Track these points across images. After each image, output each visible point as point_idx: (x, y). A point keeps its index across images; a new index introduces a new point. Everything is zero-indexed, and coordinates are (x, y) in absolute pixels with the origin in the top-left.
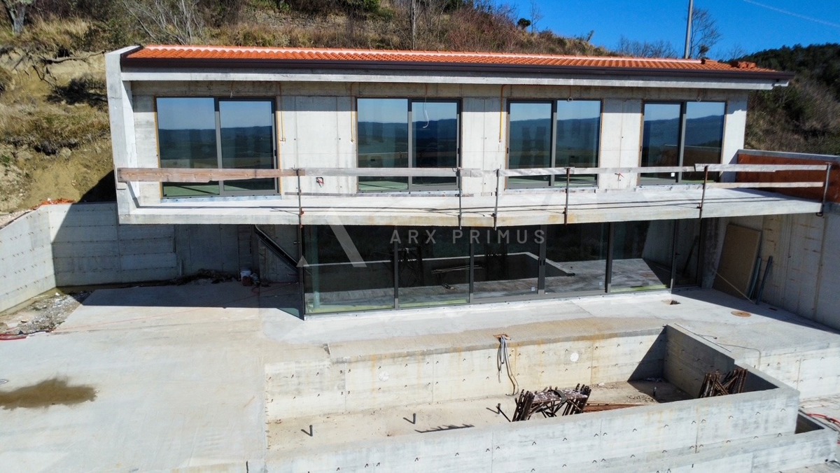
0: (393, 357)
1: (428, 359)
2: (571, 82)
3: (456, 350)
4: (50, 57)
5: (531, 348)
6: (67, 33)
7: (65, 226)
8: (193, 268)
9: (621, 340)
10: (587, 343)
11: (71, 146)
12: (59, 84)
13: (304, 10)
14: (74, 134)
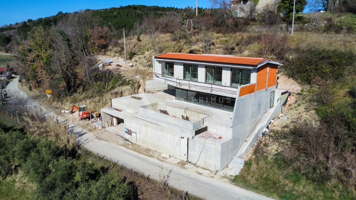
0: (172, 106)
2: (209, 64)
3: (179, 108)
5: (189, 111)
9: (203, 115)
10: (198, 113)
12: (191, 50)
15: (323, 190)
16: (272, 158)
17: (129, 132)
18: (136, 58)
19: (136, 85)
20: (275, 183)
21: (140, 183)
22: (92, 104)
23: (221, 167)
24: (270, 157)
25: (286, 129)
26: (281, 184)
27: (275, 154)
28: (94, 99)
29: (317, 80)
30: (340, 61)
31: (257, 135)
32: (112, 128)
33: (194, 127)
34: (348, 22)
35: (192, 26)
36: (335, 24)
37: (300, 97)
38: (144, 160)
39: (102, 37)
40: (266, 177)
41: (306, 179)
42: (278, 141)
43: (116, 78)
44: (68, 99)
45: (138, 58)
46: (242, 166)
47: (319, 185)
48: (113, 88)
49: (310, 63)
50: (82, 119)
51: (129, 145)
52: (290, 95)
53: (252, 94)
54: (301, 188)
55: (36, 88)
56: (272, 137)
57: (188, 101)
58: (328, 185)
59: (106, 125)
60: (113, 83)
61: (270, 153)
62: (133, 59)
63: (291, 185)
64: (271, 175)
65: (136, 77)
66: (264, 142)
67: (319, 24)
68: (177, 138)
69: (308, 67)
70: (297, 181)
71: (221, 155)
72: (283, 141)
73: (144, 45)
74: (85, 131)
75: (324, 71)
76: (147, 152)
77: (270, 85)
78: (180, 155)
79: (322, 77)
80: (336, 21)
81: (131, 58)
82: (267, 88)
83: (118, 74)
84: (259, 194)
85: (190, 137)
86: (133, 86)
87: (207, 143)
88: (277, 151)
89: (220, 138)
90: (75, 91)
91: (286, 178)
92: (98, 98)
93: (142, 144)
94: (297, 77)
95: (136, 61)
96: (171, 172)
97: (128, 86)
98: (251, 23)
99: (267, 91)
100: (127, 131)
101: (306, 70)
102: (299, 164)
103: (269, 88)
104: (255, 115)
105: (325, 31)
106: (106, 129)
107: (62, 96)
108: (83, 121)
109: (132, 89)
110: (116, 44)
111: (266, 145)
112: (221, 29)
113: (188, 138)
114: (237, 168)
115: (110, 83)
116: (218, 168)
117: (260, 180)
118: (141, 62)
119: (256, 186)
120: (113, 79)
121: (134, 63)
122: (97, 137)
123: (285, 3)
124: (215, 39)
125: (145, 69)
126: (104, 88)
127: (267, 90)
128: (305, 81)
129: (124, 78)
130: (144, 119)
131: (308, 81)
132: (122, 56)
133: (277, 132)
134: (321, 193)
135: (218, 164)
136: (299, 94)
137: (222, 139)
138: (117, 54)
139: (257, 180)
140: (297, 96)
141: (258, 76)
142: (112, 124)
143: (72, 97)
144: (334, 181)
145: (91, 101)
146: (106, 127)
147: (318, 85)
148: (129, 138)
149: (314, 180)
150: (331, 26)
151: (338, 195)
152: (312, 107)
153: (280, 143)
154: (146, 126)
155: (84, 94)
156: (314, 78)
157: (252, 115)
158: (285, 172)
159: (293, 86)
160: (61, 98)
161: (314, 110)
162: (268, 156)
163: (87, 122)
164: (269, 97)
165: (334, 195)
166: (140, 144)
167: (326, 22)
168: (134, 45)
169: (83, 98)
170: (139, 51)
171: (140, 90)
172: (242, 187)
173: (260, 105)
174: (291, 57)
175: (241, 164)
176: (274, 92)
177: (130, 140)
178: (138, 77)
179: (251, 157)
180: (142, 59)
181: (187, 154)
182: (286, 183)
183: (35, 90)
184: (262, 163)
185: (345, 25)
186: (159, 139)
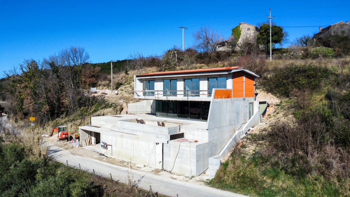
1: (155, 122)
5: (168, 123)
15: (304, 183)
16: (249, 158)
17: (105, 146)
18: (122, 87)
19: (118, 108)
20: (252, 180)
21: (107, 186)
22: (73, 127)
23: (197, 171)
24: (248, 157)
25: (264, 132)
26: (259, 180)
27: (253, 154)
28: (76, 122)
29: (295, 92)
30: (316, 74)
31: (235, 139)
32: (90, 146)
33: (169, 132)
34: (323, 51)
35: (176, 57)
36: (312, 53)
37: (279, 107)
38: (116, 169)
39: (93, 76)
40: (242, 175)
41: (286, 173)
42: (256, 143)
43: (99, 103)
44: (50, 124)
45: (124, 87)
46: (217, 167)
47: (300, 179)
48: (96, 111)
49: (286, 77)
50: (60, 140)
51: (103, 158)
52: (268, 106)
53: (229, 99)
54: (281, 184)
55: (21, 119)
56: (250, 139)
57: (167, 117)
58: (309, 178)
59: (84, 143)
60: (96, 106)
61: (248, 154)
62: (119, 89)
63: (269, 181)
64: (248, 173)
65: (120, 101)
66: (241, 144)
67: (297, 53)
68: (152, 145)
69: (285, 81)
70: (275, 177)
71: (197, 158)
72: (261, 142)
73: (131, 77)
74: (61, 149)
75: (300, 82)
76: (122, 163)
77: (247, 96)
78: (156, 163)
79: (300, 89)
80: (312, 51)
81: (117, 88)
82: (244, 97)
83: (102, 99)
84: (236, 193)
85: (165, 142)
86: (115, 108)
87: (181, 146)
88: (254, 151)
89: (196, 141)
90: (58, 116)
91: (264, 173)
92: (80, 121)
93: (117, 157)
94: (275, 92)
95: (122, 90)
96: (143, 177)
97: (110, 108)
98: (233, 54)
99: (245, 101)
100: (103, 145)
101: (284, 84)
102: (276, 159)
103: (247, 99)
104: (233, 122)
105: (302, 59)
106: (83, 148)
107: (44, 121)
108: (62, 142)
109: (114, 111)
110: (105, 79)
111: (243, 146)
112: (204, 60)
113: (163, 144)
114: (213, 170)
115: (93, 107)
116: (194, 174)
117: (237, 178)
118: (127, 90)
119: (233, 185)
120: (97, 103)
121: (120, 92)
122: (72, 153)
123: (263, 35)
124: (198, 68)
125: (130, 96)
126: (87, 111)
127: (244, 99)
128: (284, 94)
129: (108, 102)
130: (121, 131)
131: (287, 94)
132: (109, 88)
133: (255, 135)
134: (302, 187)
135: (194, 169)
136: (277, 105)
137: (197, 143)
138: (105, 87)
139: (234, 179)
140: (276, 107)
141: (234, 82)
142: (90, 143)
143: (54, 121)
144: (315, 174)
145: (73, 124)
146: (83, 145)
147: (296, 96)
148: (104, 152)
149: (293, 174)
150: (307, 54)
151: (320, 188)
152: (290, 113)
153: (258, 144)
154: (122, 136)
155: (66, 118)
156: (292, 91)
157: (230, 122)
158: (263, 169)
159: (272, 100)
160: (43, 123)
161: (292, 114)
162: (246, 156)
163: (65, 142)
164: (248, 108)
165: (316, 188)
166: (115, 158)
167: (303, 52)
168: (121, 78)
169: (65, 122)
170: (125, 82)
171: (122, 113)
172: (218, 188)
173: (238, 114)
174: (269, 76)
175: (217, 165)
176: (252, 103)
177: (105, 155)
178: (122, 101)
179: (228, 159)
180: (127, 88)
181: (162, 161)
182: (265, 178)
183: (21, 121)
184: (238, 162)
185: (321, 53)
186: (134, 149)
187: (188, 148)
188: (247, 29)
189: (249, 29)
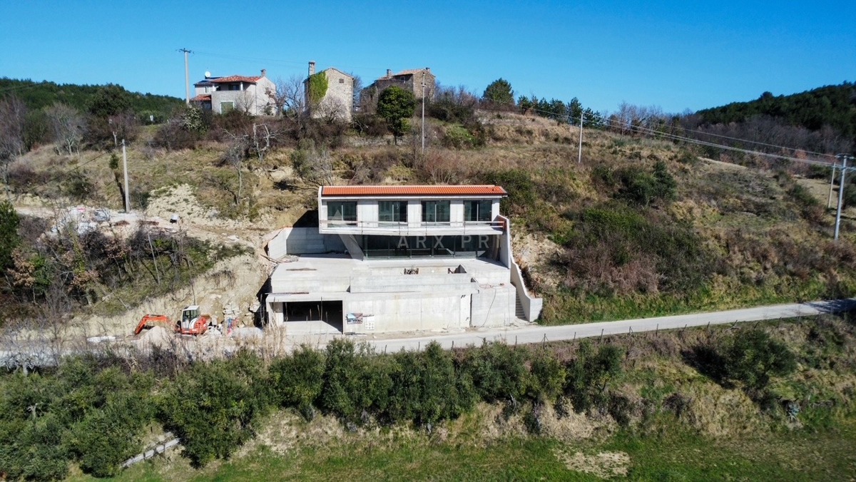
4: (271, 170)
6: (277, 159)
7: (291, 235)
8: (329, 249)
11: (288, 208)
12: (275, 181)
13: (372, 134)
14: (289, 203)
17: (358, 319)
18: (158, 203)
42: (547, 275)
45: (166, 203)
46: (540, 307)
48: (208, 265)
68: (454, 300)
72: (550, 273)
78: (460, 322)
83: (185, 238)
85: (475, 292)
86: (253, 253)
87: (498, 293)
88: (554, 284)
91: (585, 302)
93: (386, 329)
95: (170, 211)
100: (354, 317)
113: (472, 295)
116: (512, 320)
118: (188, 211)
133: (536, 266)
135: (513, 315)
137: (504, 285)
148: (354, 329)
149: (603, 296)
150: (445, 138)
152: (541, 237)
153: (551, 276)
154: (396, 297)
161: (546, 239)
166: (382, 332)
175: (540, 304)
177: (357, 333)
180: (182, 205)
181: (469, 316)
185: (460, 138)
186: (423, 310)
187: (507, 293)
188: (338, 81)
189: (341, 81)
